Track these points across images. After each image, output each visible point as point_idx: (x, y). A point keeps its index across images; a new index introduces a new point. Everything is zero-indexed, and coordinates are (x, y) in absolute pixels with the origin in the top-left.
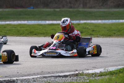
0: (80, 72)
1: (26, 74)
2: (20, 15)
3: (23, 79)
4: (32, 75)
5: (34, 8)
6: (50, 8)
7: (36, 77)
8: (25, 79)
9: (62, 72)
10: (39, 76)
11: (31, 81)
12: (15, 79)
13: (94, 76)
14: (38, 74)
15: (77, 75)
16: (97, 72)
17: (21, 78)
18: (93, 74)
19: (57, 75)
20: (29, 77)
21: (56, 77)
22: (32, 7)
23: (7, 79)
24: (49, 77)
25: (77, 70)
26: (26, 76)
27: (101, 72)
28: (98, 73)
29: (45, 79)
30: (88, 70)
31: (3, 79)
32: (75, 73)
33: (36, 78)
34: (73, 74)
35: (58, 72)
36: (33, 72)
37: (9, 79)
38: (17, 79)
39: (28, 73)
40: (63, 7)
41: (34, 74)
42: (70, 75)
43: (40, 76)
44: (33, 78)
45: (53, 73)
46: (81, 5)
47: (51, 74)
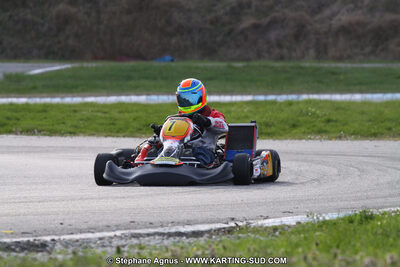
0: (240, 224)
1: (84, 226)
2: (129, 78)
3: (70, 240)
4: (101, 231)
5: (172, 61)
6: (221, 60)
7: (112, 234)
8: (77, 241)
9: (189, 223)
10: (118, 233)
11: (93, 245)
12: (48, 238)
13: (277, 233)
14: (118, 227)
15: (230, 231)
16: (287, 223)
17: (67, 237)
18: (275, 229)
19: (173, 230)
20: (90, 235)
21: (170, 235)
22: (168, 58)
23: (25, 239)
24: (148, 235)
25: (233, 219)
26: (81, 231)
27: (299, 223)
28: (289, 227)
29: (135, 241)
30: (267, 218)
31: (14, 240)
32: (226, 226)
33: (111, 238)
34: (219, 229)
35: (179, 223)
36: (105, 223)
37: (31, 239)
38: (53, 240)
39: (92, 224)
40: (259, 56)
41: (108, 228)
42: (209, 232)
43: (124, 232)
44: (100, 239)
45: (162, 226)
46: (312, 52)
47: (156, 227)
